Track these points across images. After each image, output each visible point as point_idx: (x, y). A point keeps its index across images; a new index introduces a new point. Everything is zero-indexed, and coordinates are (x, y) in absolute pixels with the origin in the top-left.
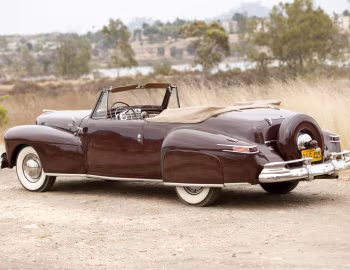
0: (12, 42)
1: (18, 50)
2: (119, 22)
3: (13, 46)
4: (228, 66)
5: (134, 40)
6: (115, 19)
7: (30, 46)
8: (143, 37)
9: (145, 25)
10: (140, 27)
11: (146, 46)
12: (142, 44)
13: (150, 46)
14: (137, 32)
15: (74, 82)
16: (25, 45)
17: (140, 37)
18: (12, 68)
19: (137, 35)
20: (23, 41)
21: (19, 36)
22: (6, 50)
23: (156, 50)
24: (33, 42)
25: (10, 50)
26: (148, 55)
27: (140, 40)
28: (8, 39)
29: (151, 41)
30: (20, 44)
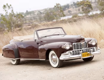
0: (36, 12)
1: (38, 14)
2: (59, 4)
3: (36, 13)
4: (92, 13)
5: (71, 8)
6: (58, 3)
7: (41, 13)
8: (74, 6)
9: (74, 3)
10: (72, 4)
11: (75, 9)
12: (73, 8)
13: (76, 9)
14: (72, 5)
15: (49, 23)
16: (39, 13)
17: (73, 6)
18: (35, 20)
19: (72, 6)
20: (39, 12)
21: (38, 10)
22: (34, 15)
23: (78, 10)
24: (42, 12)
25: (36, 15)
26: (75, 11)
27: (73, 7)
28: (35, 12)
29: (76, 7)
30: (38, 13)
